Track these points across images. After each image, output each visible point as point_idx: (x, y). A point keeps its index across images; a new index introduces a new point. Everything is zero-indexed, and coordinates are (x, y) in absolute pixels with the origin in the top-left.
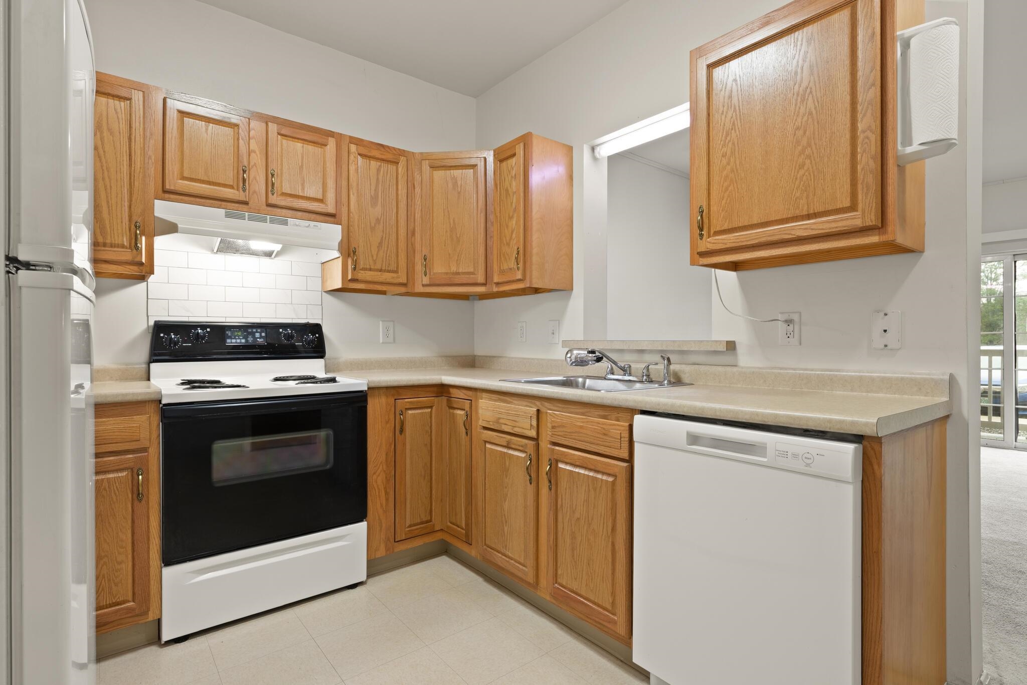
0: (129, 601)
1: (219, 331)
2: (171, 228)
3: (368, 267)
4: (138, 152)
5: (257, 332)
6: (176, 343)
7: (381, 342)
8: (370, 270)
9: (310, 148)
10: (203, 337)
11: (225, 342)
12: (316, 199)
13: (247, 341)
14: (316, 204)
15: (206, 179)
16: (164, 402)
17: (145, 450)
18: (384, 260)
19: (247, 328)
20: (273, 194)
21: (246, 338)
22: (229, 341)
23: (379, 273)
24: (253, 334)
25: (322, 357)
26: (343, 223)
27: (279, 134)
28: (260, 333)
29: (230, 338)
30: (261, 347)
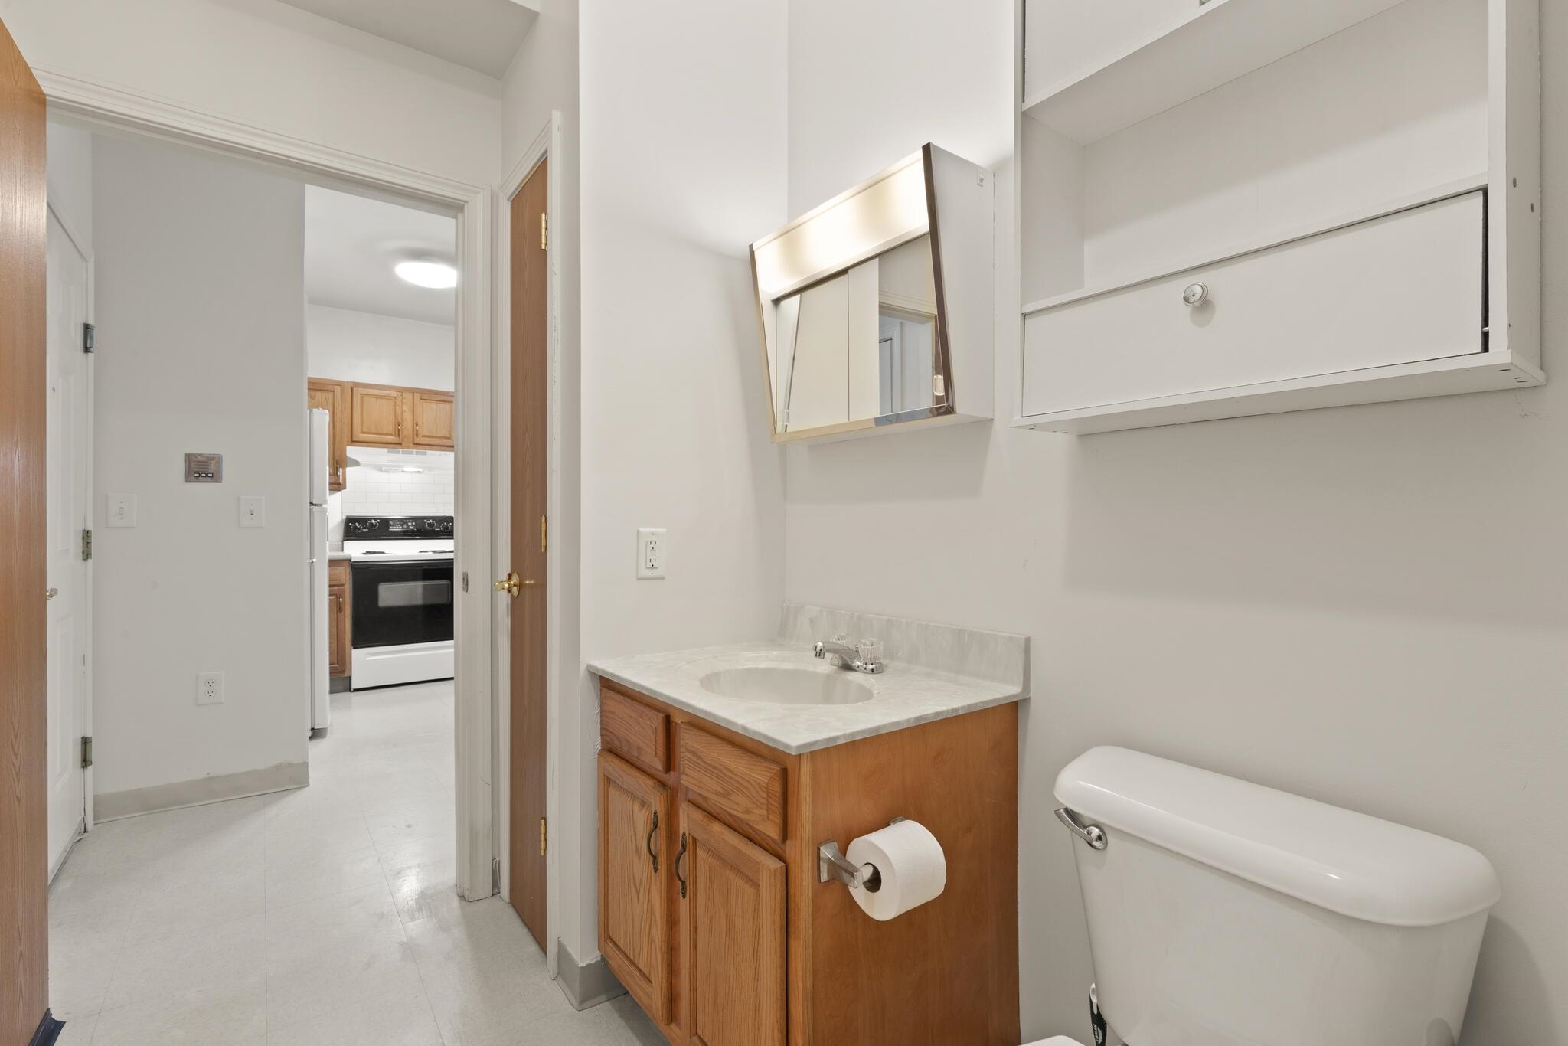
0: (335, 664)
1: (385, 523)
2: (356, 463)
4: (338, 421)
5: (410, 522)
6: (359, 529)
9: (441, 405)
10: (375, 526)
11: (389, 528)
12: (445, 437)
13: (403, 528)
14: (445, 440)
15: (375, 431)
16: (353, 560)
17: (343, 585)
19: (402, 521)
20: (415, 437)
21: (402, 525)
22: (391, 528)
24: (407, 523)
25: (453, 538)
27: (421, 399)
28: (412, 522)
29: (392, 526)
30: (412, 531)
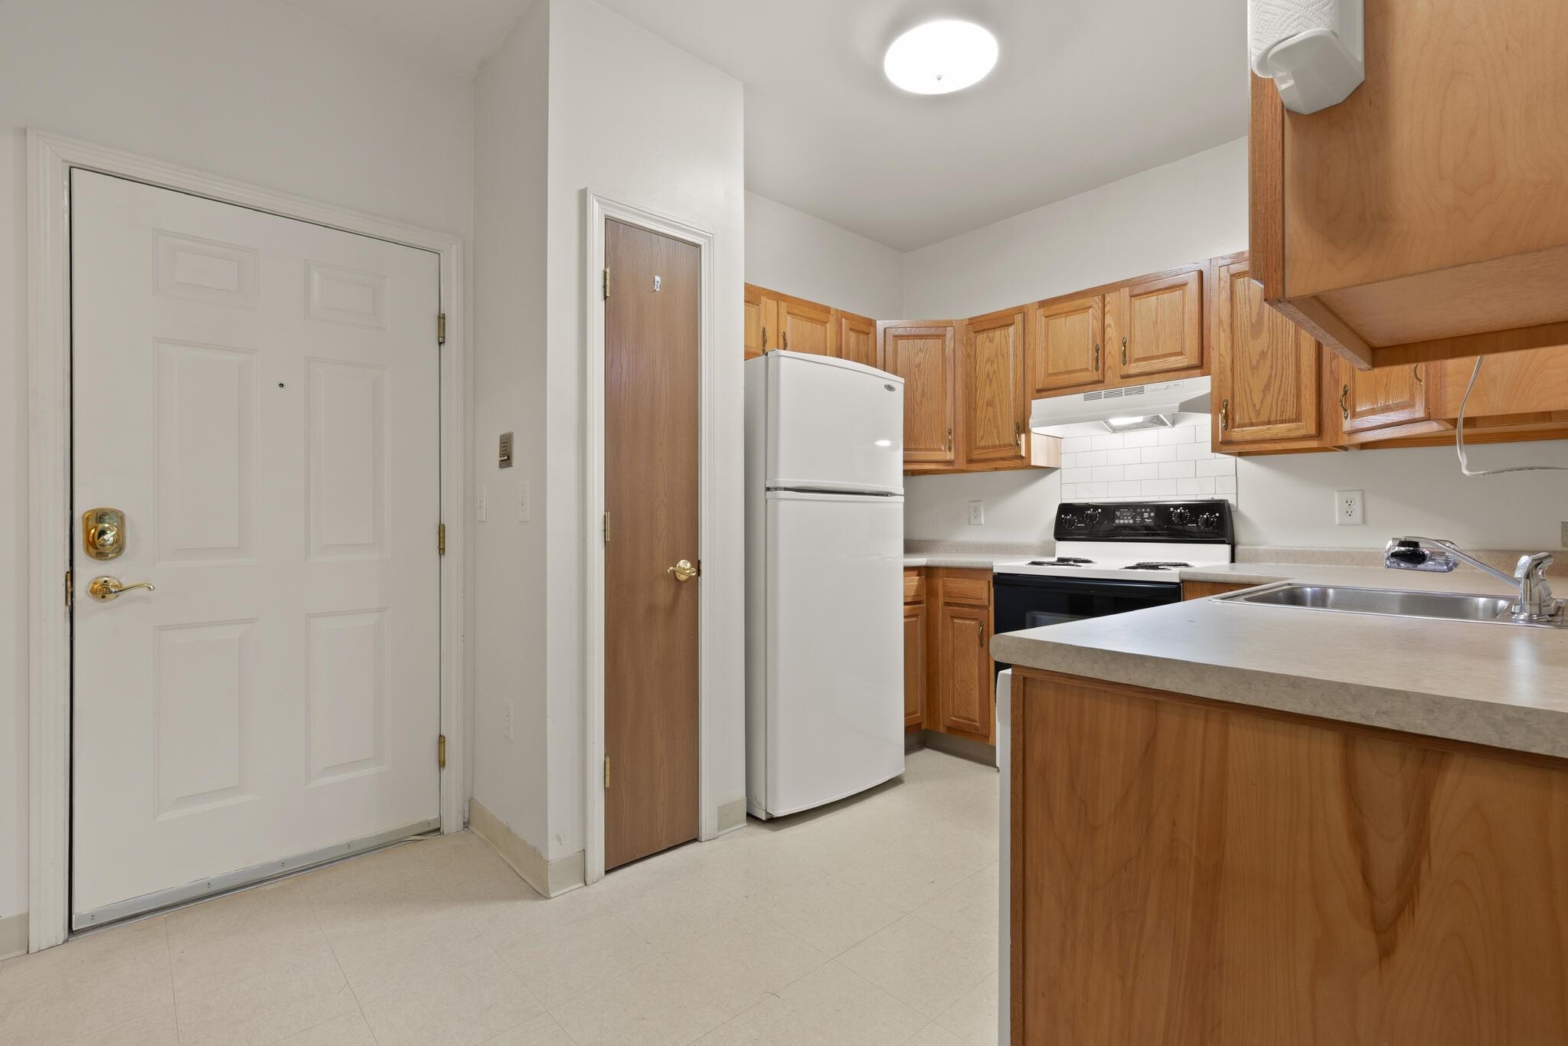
0: (976, 722)
3: (1247, 421)
5: (1146, 512)
6: (1073, 524)
7: (1337, 523)
8: (1252, 425)
9: (1166, 296)
10: (1096, 517)
11: (1114, 522)
12: (1173, 353)
13: (1135, 521)
14: (1174, 359)
15: (1065, 369)
16: (994, 571)
17: (986, 608)
18: (1274, 408)
19: (1134, 508)
20: (1125, 364)
21: (1134, 518)
22: (1117, 521)
23: (1264, 427)
24: (1142, 514)
26: (1212, 371)
27: (1131, 296)
28: (1149, 513)
29: (1119, 518)
30: (1147, 528)
